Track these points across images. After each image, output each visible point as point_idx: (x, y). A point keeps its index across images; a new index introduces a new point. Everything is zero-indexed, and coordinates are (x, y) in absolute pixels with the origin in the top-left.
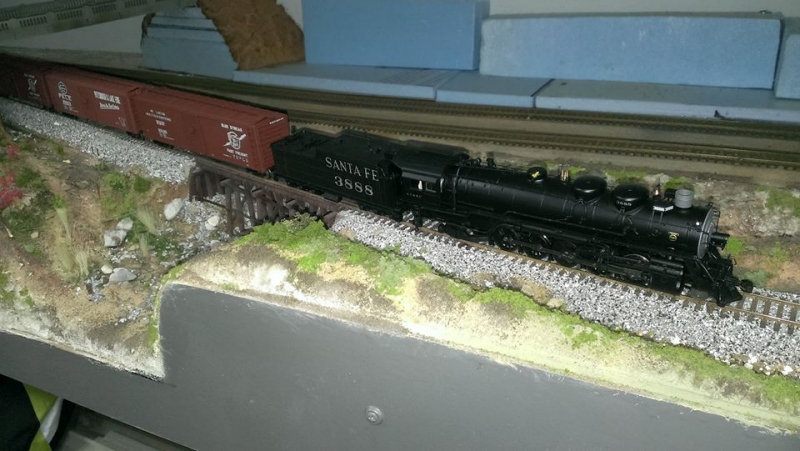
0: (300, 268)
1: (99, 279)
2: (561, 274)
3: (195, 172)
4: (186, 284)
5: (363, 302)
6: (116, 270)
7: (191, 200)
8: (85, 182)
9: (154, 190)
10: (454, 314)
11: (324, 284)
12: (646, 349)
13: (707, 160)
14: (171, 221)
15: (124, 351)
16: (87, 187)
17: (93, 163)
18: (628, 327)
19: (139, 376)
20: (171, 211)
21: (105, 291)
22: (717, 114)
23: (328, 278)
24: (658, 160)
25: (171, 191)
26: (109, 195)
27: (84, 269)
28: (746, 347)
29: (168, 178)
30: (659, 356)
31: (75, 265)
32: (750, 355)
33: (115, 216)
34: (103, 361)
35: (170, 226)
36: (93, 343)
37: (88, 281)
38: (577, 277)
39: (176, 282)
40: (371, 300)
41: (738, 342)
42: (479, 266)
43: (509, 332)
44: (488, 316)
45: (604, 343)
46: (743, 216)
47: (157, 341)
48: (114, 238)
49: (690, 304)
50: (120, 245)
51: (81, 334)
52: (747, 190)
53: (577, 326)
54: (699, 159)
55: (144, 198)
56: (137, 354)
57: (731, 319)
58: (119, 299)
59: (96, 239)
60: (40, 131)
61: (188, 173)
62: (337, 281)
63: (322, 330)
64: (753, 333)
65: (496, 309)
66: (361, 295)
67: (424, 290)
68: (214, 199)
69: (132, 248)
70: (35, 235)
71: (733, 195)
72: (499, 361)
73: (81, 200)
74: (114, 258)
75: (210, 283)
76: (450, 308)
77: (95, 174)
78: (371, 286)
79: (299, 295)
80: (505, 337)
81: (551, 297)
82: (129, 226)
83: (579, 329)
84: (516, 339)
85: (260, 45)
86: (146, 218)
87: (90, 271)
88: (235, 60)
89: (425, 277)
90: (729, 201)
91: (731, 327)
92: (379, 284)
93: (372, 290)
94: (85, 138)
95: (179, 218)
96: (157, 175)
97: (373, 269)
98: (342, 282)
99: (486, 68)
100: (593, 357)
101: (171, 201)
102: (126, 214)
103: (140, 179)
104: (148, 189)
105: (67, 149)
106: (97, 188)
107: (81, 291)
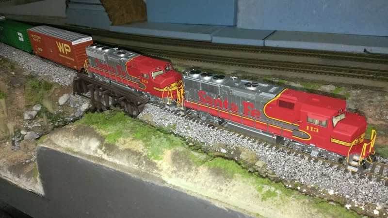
0: (106, 141)
1: (19, 137)
2: (265, 146)
3: (76, 79)
4: (47, 146)
5: (139, 163)
6: (29, 133)
7: (74, 95)
8: (18, 84)
9: (53, 89)
10: (192, 174)
11: (119, 152)
12: (308, 204)
13: (358, 77)
14: (62, 106)
15: (25, 179)
16: (19, 87)
17: (27, 73)
18: (303, 181)
19: (32, 194)
20: (62, 100)
21: (21, 144)
22: (365, 50)
23: (121, 147)
24: (330, 76)
25: (63, 90)
26: (30, 91)
27: (12, 132)
28: (375, 198)
29: (62, 83)
30: (316, 210)
31: (7, 130)
32: (378, 204)
33: (32, 103)
34: (16, 183)
35: (61, 109)
36: (11, 173)
37: (13, 139)
38: (274, 148)
39: (42, 145)
40: (144, 162)
41: (370, 195)
42: (218, 139)
43: (224, 187)
44: (211, 176)
45: (282, 199)
46: (378, 110)
47: (38, 176)
48: (30, 115)
49: (341, 169)
50: (33, 119)
51: (5, 169)
52: (381, 96)
53: (265, 186)
54: (353, 76)
55: (48, 93)
56: (31, 181)
57: (366, 179)
58: (28, 149)
59: (21, 115)
60: (6, 57)
61: (72, 80)
62: (126, 149)
63: (118, 178)
64: (380, 189)
65: (217, 172)
66: (139, 159)
67: (176, 158)
68: (87, 95)
69: (39, 120)
71: (372, 98)
72: (217, 205)
73: (15, 94)
74: (29, 126)
75: (59, 146)
76: (190, 170)
77: (25, 80)
78: (145, 154)
79: (105, 157)
80: (221, 190)
81: (258, 159)
82: (39, 108)
83: (266, 188)
84: (228, 192)
85: (124, 12)
86: (48, 105)
87: (15, 132)
88: (111, 20)
89: (177, 149)
90: (370, 102)
91: (366, 185)
92: (150, 153)
93: (145, 156)
94: (27, 61)
95: (67, 104)
96: (57, 81)
97: (148, 143)
98: (128, 150)
99: (240, 25)
100: (274, 207)
101: (62, 95)
102: (38, 102)
103: (46, 83)
104: (51, 89)
105: (16, 67)
106: (24, 87)
107: (9, 144)
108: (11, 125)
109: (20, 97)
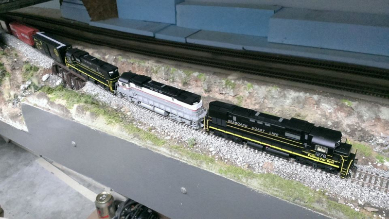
0: (51, 100)
1: (17, 100)
2: (134, 105)
6: (23, 98)
7: (52, 74)
8: (18, 67)
10: (84, 115)
11: (55, 105)
14: (45, 81)
15: (18, 123)
16: (18, 69)
17: (25, 59)
21: (18, 105)
22: (243, 48)
23: (57, 103)
25: (45, 71)
26: (24, 72)
27: (12, 97)
29: (45, 67)
31: (10, 96)
33: (26, 80)
34: (14, 126)
35: (44, 83)
36: (11, 120)
37: (14, 101)
40: (65, 110)
43: (94, 120)
48: (24, 87)
50: (26, 89)
51: (8, 118)
55: (36, 73)
56: (21, 124)
59: (19, 87)
61: (51, 65)
66: (63, 109)
67: (78, 108)
69: (30, 90)
71: (216, 80)
72: (92, 128)
73: (16, 73)
74: (24, 94)
75: (31, 103)
76: (83, 113)
77: (23, 64)
78: (66, 106)
79: (50, 108)
80: (93, 122)
81: (129, 112)
82: (30, 83)
84: (96, 122)
86: (35, 81)
87: (15, 97)
88: (90, 17)
89: (80, 104)
92: (68, 106)
94: (26, 50)
95: (47, 80)
96: (42, 65)
97: (68, 101)
98: (59, 105)
101: (45, 74)
102: (29, 79)
103: (35, 67)
104: (38, 70)
105: (19, 54)
106: (21, 69)
107: (11, 104)
108: (12, 93)
109: (19, 75)
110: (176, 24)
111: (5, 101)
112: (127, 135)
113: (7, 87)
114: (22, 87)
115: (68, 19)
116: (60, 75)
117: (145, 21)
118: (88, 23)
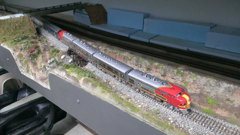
0: (68, 73)
1: (45, 69)
3: (69, 50)
4: (52, 73)
6: (49, 68)
7: (67, 55)
10: (87, 85)
11: (70, 77)
15: (45, 84)
16: (47, 50)
17: (52, 45)
19: (47, 89)
21: (45, 72)
22: (188, 49)
26: (51, 53)
27: (43, 67)
31: (41, 66)
33: (51, 57)
34: (42, 85)
35: (62, 60)
36: (40, 81)
43: (94, 89)
44: (92, 86)
47: (49, 83)
52: (173, 69)
55: (58, 54)
59: (47, 61)
60: (45, 36)
67: (84, 80)
69: (53, 64)
70: (35, 59)
72: (92, 94)
73: (46, 53)
74: (49, 66)
75: (55, 73)
77: (50, 48)
79: (67, 78)
82: (54, 59)
83: (103, 90)
86: (57, 58)
88: (91, 22)
89: (86, 78)
90: (169, 71)
91: (138, 95)
93: (77, 79)
94: (53, 39)
96: (62, 49)
97: (78, 75)
98: (73, 76)
100: (104, 95)
101: (63, 55)
102: (53, 57)
103: (58, 50)
104: (59, 52)
105: (48, 41)
106: (49, 51)
107: (41, 71)
108: (43, 65)
109: (48, 54)
110: (143, 30)
111: (38, 69)
112: (114, 101)
113: (40, 61)
114: (49, 62)
115: (77, 22)
116: (72, 56)
117: (123, 27)
118: (89, 25)
